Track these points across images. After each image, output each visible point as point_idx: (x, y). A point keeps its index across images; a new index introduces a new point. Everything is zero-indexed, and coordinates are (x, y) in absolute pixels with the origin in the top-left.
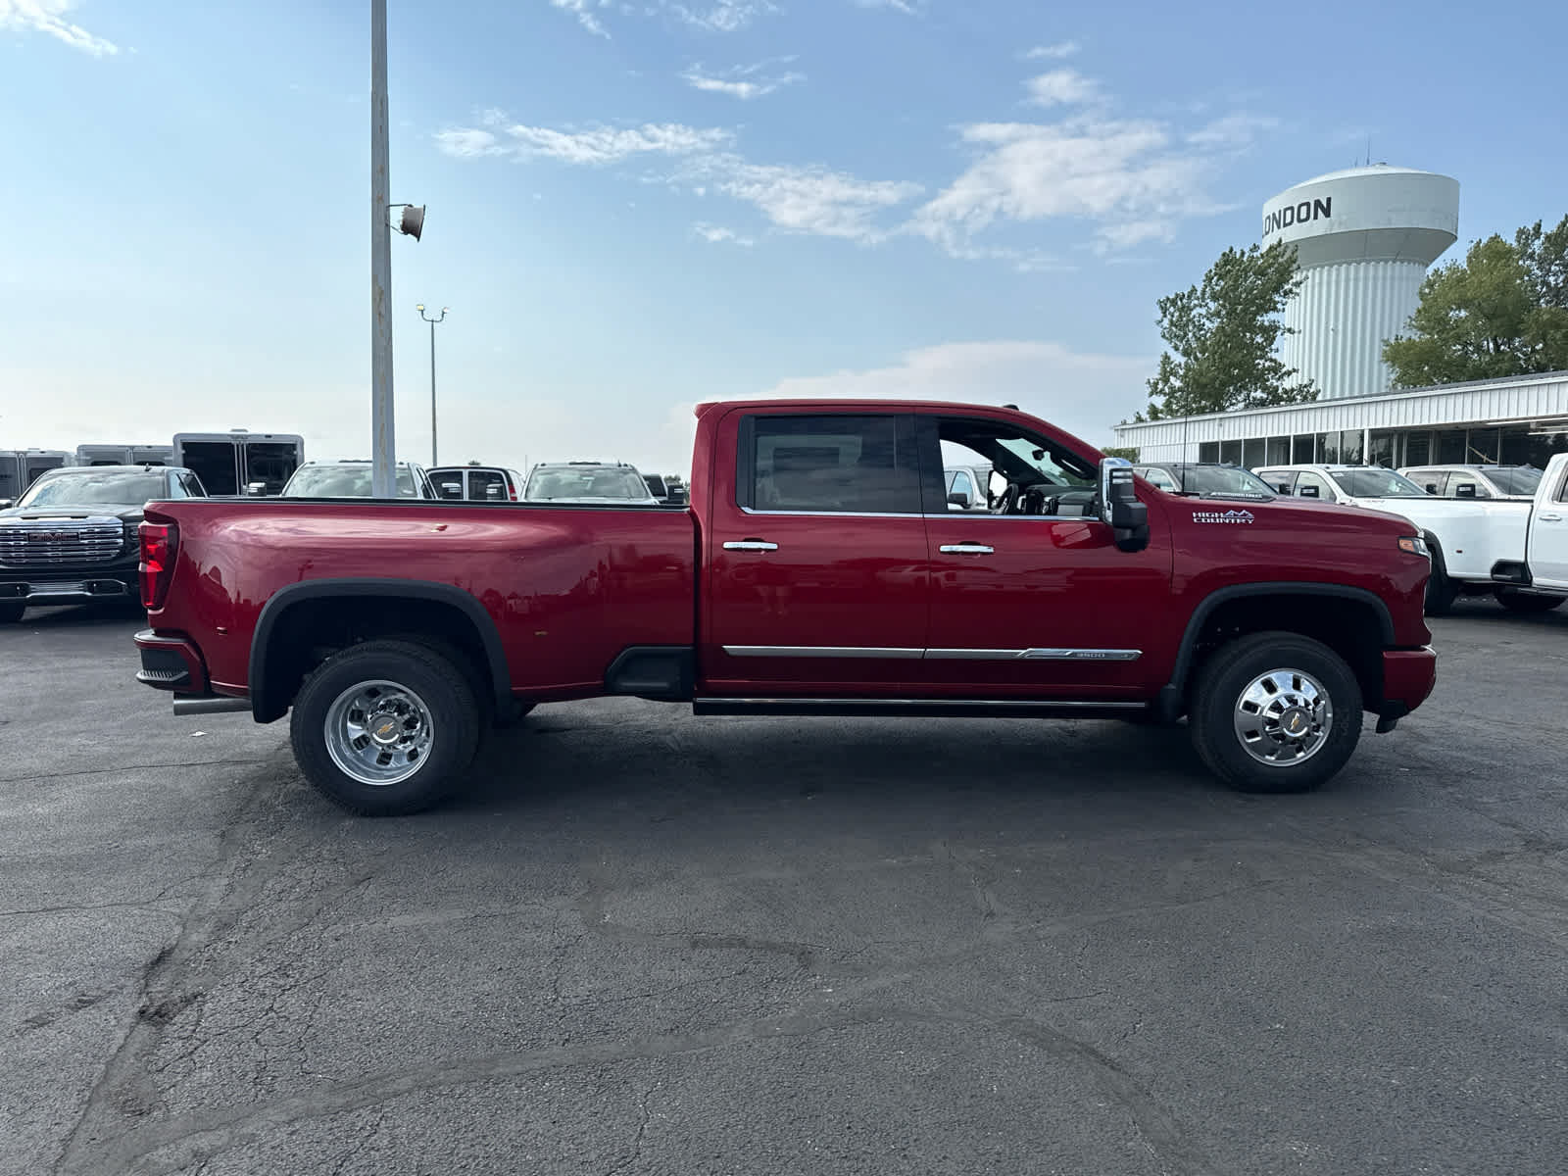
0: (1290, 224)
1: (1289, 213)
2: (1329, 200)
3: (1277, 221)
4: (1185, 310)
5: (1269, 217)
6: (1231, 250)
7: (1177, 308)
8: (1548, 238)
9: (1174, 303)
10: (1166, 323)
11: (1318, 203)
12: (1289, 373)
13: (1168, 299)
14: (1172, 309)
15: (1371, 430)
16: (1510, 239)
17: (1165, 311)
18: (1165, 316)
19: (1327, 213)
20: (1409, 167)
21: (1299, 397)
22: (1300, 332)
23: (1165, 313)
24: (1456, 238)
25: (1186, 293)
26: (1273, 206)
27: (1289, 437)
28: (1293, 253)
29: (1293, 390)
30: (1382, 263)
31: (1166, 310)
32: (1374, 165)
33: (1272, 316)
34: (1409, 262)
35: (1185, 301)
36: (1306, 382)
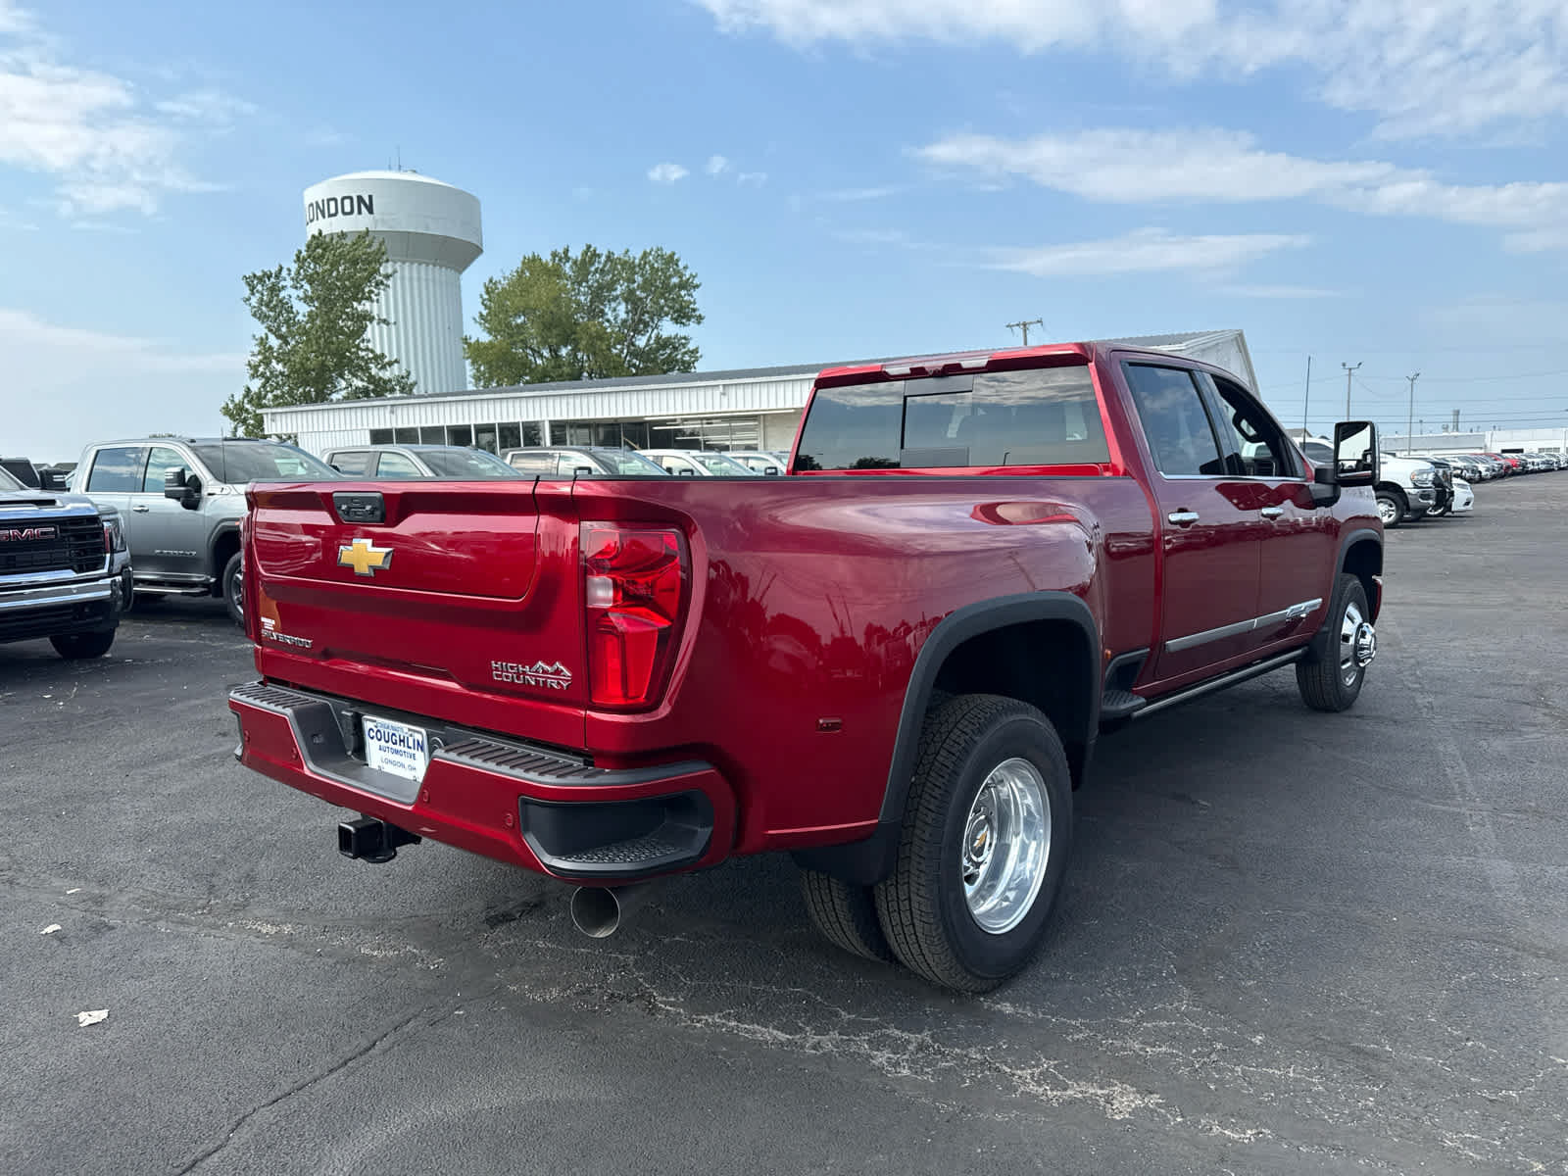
0: (335, 215)
1: (332, 203)
2: (370, 197)
3: (321, 210)
4: (274, 290)
5: (311, 205)
6: (320, 233)
7: (265, 288)
8: (575, 262)
9: (261, 280)
10: (254, 301)
11: (360, 199)
12: (390, 364)
13: (255, 276)
14: (259, 287)
15: (550, 421)
16: (546, 257)
17: (252, 290)
18: (253, 294)
19: (371, 211)
20: (437, 178)
21: (398, 388)
22: (395, 323)
23: (252, 291)
24: (482, 251)
25: (273, 272)
26: (315, 194)
27: (470, 426)
28: (380, 245)
29: (390, 381)
30: (424, 265)
31: (254, 288)
32: (406, 171)
33: (366, 306)
34: (447, 268)
35: (272, 280)
36: (404, 373)
